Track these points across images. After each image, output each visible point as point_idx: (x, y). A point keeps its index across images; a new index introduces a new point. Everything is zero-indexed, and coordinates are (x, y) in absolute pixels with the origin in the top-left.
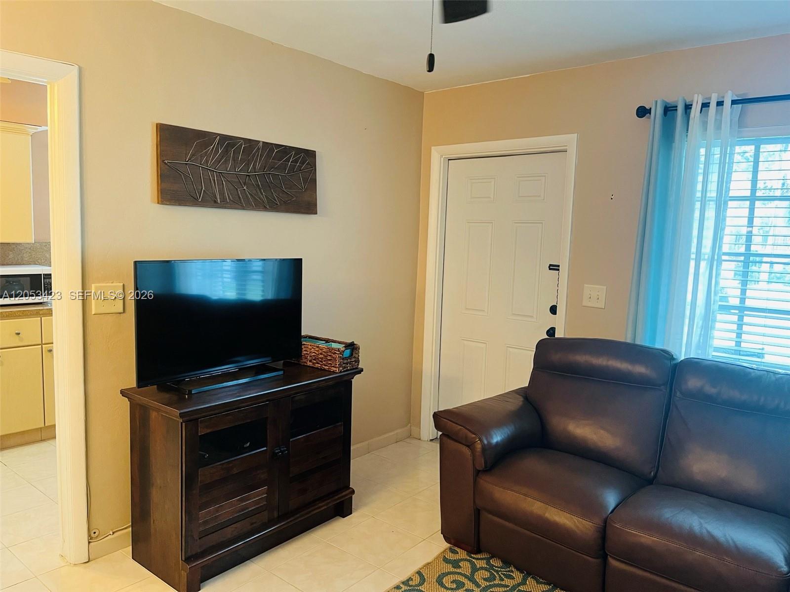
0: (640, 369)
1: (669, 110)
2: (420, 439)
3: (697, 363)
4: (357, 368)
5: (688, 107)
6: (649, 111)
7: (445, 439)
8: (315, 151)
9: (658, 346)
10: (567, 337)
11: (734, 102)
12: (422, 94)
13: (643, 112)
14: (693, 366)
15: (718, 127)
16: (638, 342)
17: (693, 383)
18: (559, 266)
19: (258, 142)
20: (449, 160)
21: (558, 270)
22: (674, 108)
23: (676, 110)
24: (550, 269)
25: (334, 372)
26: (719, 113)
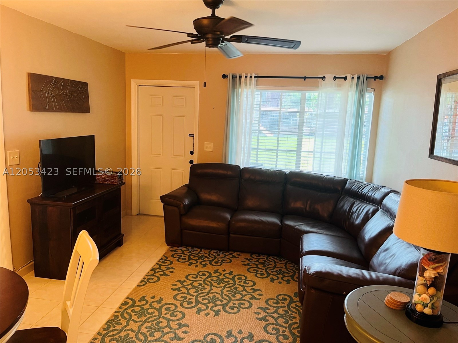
0: (229, 173)
1: (234, 77)
2: (132, 215)
3: (248, 169)
4: (122, 183)
5: (240, 77)
6: (227, 76)
8: (87, 83)
9: (233, 164)
10: (198, 163)
11: (255, 77)
12: (125, 53)
13: (225, 76)
14: (246, 170)
15: (250, 85)
16: (226, 163)
17: (247, 176)
18: (194, 135)
19: (69, 80)
20: (139, 86)
22: (236, 77)
23: (237, 77)
24: (189, 136)
25: (115, 185)
26: (251, 80)
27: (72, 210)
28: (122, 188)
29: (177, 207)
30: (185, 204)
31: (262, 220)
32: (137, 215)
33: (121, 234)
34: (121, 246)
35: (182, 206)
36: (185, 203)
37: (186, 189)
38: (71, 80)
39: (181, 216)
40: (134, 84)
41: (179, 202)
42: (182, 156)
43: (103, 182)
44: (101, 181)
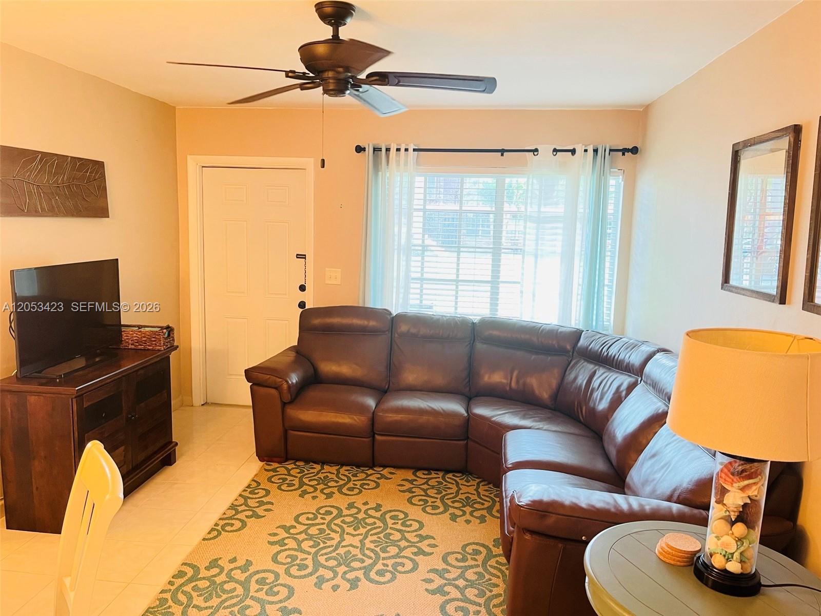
0: (372, 323)
1: (376, 150)
2: (192, 406)
3: (405, 315)
4: (173, 346)
5: (388, 150)
6: (364, 149)
7: (255, 387)
8: (103, 162)
9: (379, 306)
10: (315, 307)
11: (414, 150)
12: (174, 108)
13: (359, 149)
14: (401, 318)
15: (406, 163)
16: (367, 306)
17: (404, 328)
18: (305, 255)
19: (66, 156)
20: (203, 167)
21: (305, 258)
22: (380, 150)
23: (381, 151)
24: (297, 258)
26: (407, 156)
27: (74, 400)
28: (173, 356)
29: (276, 388)
30: (290, 383)
31: (433, 409)
32: (202, 405)
33: (171, 442)
34: (171, 465)
35: (285, 386)
36: (290, 380)
37: (293, 355)
38: (72, 157)
39: (284, 404)
40: (193, 164)
41: (281, 380)
42: (286, 294)
43: (136, 346)
44: (131, 345)
